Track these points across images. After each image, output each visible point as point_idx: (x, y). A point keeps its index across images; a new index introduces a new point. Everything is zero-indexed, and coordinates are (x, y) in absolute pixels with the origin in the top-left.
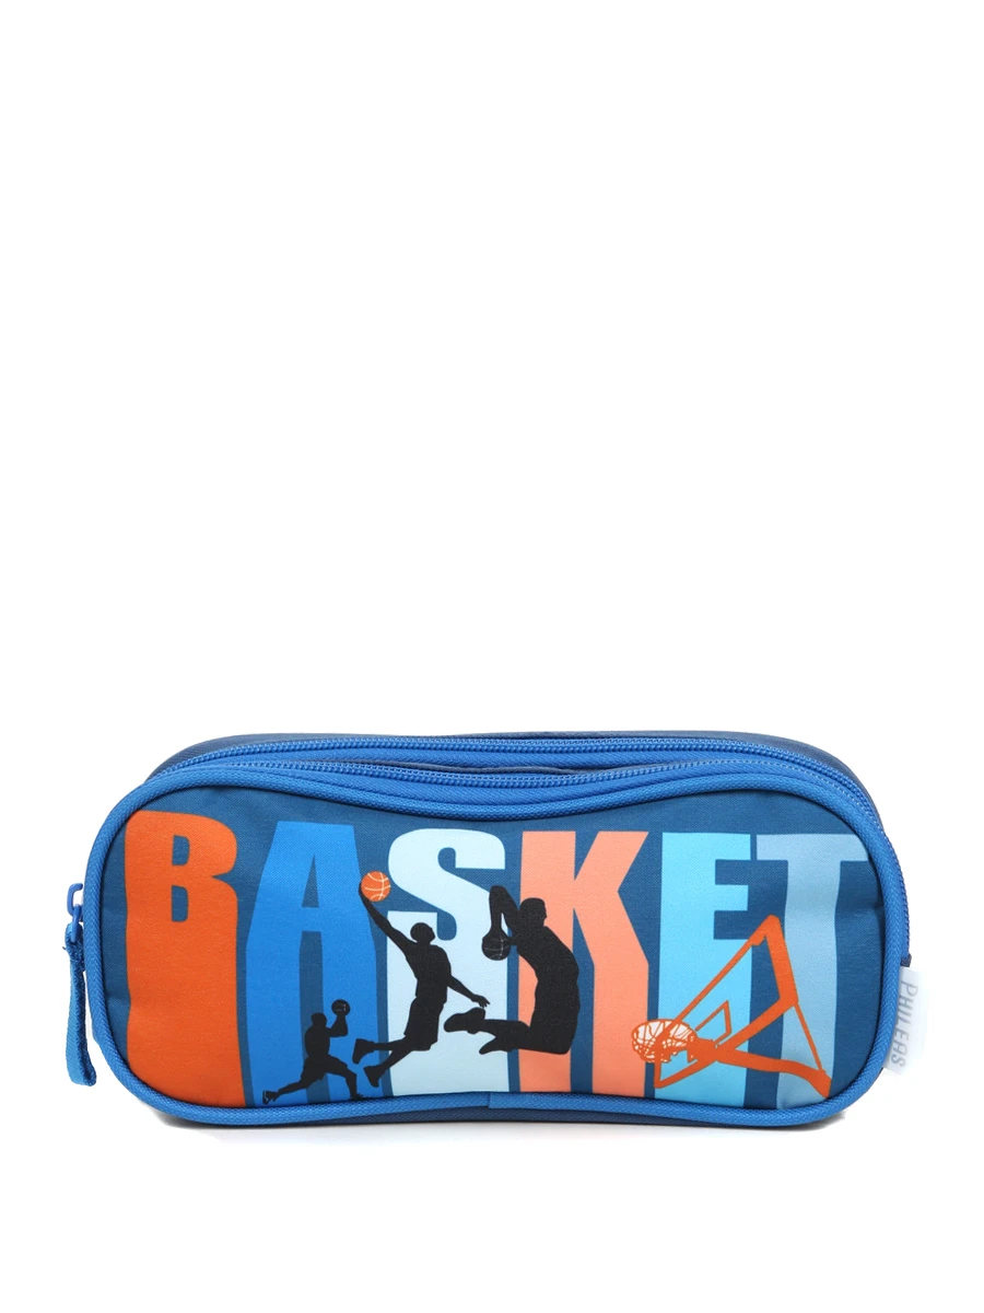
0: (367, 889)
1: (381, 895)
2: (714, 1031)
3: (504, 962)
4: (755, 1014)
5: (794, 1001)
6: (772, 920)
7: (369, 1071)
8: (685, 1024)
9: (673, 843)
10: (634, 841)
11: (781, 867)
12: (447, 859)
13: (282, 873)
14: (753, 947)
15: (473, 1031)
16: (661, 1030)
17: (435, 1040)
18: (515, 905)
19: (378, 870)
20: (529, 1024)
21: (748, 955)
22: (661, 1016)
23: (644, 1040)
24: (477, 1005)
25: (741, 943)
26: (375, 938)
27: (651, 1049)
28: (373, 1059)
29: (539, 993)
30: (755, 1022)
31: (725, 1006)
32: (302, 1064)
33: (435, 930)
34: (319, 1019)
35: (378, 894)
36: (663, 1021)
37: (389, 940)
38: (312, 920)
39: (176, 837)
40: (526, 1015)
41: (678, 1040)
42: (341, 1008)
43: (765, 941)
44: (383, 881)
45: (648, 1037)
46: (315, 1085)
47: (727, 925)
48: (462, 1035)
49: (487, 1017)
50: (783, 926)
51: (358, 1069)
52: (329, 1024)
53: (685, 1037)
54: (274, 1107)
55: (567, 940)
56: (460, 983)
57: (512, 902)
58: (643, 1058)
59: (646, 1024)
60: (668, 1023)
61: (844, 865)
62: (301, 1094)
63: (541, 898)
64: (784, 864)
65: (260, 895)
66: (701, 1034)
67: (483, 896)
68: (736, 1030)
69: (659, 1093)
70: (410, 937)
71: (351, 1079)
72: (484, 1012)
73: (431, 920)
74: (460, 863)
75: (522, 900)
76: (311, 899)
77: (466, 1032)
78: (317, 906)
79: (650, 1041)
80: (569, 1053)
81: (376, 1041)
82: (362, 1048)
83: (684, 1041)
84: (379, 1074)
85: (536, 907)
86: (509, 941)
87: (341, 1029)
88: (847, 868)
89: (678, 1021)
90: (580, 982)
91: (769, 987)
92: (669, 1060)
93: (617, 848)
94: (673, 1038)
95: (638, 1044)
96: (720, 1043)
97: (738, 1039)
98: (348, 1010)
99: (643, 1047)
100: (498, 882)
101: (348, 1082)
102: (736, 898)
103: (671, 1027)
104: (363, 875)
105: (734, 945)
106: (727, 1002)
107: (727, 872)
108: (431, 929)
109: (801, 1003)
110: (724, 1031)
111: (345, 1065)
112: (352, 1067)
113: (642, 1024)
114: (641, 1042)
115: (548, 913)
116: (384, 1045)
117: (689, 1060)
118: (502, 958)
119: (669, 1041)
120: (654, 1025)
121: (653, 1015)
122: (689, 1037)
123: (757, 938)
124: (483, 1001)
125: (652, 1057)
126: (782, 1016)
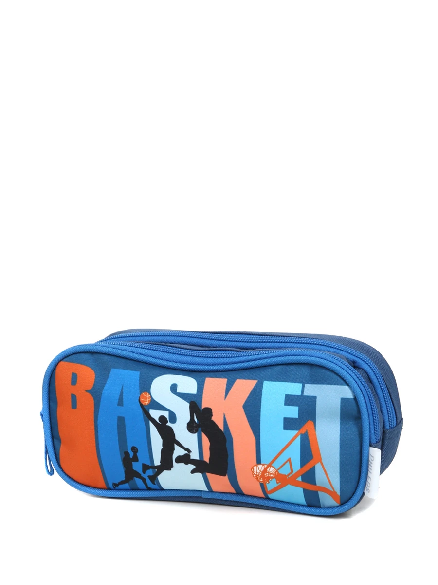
0: (142, 399)
1: (147, 402)
2: (285, 471)
3: (196, 434)
4: (302, 464)
5: (320, 460)
6: (310, 423)
7: (150, 477)
8: (273, 467)
9: (267, 386)
10: (251, 384)
11: (313, 399)
12: (174, 388)
13: (110, 391)
14: (301, 434)
15: (187, 463)
16: (263, 469)
17: (172, 466)
18: (200, 410)
19: (147, 391)
20: (208, 462)
21: (299, 438)
22: (262, 462)
23: (257, 472)
24: (186, 452)
25: (296, 432)
26: (145, 420)
27: (261, 476)
28: (150, 472)
29: (211, 449)
30: (302, 468)
31: (289, 460)
32: (124, 472)
33: (168, 419)
34: (127, 454)
35: (146, 402)
36: (263, 465)
37: (150, 422)
38: (121, 411)
39: (73, 373)
40: (207, 458)
41: (271, 474)
42: (134, 449)
43: (307, 432)
44: (148, 396)
45: (258, 471)
46: (131, 482)
47: (289, 424)
48: (182, 465)
49: (192, 458)
50: (315, 426)
51: (145, 476)
52: (131, 456)
53: (274, 473)
54: (118, 490)
55: (221, 426)
56: (179, 442)
57: (199, 409)
58: (258, 481)
59: (256, 466)
60: (266, 466)
61: (342, 399)
62: (126, 486)
63: (211, 407)
64: (315, 398)
65: (102, 400)
66: (281, 472)
67: (187, 405)
68: (295, 471)
69: (270, 496)
70: (158, 421)
71: (144, 480)
72: (190, 456)
73: (166, 414)
74: (179, 391)
75: (203, 407)
76: (120, 402)
77: (183, 464)
78: (123, 406)
79: (259, 473)
80: (227, 476)
81: (150, 465)
82: (145, 467)
83: (273, 474)
84: (154, 479)
85: (208, 411)
86: (198, 426)
87: (136, 459)
88: (344, 401)
89: (270, 465)
90: (227, 445)
91: (308, 453)
92: (269, 482)
93: (244, 387)
94: (269, 473)
95: (255, 474)
96: (289, 476)
97: (297, 475)
98: (137, 451)
99: (257, 476)
100: (193, 400)
101: (143, 481)
102: (293, 412)
103: (267, 468)
104: (141, 393)
105: (293, 433)
106: (290, 458)
107: (290, 400)
108: (166, 418)
109: (323, 461)
110: (290, 471)
111: (140, 475)
112: (143, 475)
113: (255, 466)
114: (256, 473)
115: (213, 414)
116: (154, 467)
117: (278, 483)
118: (195, 433)
119: (267, 474)
120: (260, 466)
121: (259, 462)
122: (275, 473)
123: (303, 430)
124: (189, 451)
125: (262, 480)
126: (315, 466)
